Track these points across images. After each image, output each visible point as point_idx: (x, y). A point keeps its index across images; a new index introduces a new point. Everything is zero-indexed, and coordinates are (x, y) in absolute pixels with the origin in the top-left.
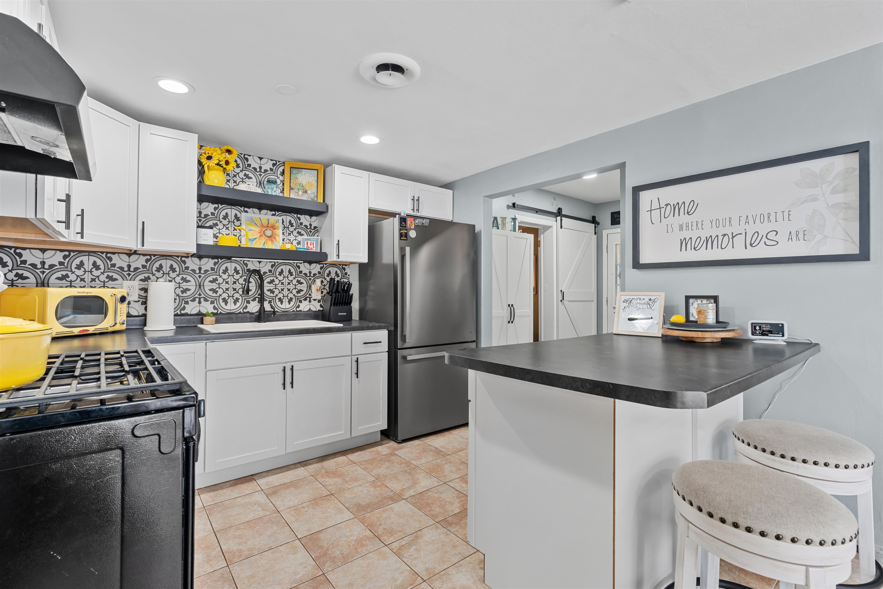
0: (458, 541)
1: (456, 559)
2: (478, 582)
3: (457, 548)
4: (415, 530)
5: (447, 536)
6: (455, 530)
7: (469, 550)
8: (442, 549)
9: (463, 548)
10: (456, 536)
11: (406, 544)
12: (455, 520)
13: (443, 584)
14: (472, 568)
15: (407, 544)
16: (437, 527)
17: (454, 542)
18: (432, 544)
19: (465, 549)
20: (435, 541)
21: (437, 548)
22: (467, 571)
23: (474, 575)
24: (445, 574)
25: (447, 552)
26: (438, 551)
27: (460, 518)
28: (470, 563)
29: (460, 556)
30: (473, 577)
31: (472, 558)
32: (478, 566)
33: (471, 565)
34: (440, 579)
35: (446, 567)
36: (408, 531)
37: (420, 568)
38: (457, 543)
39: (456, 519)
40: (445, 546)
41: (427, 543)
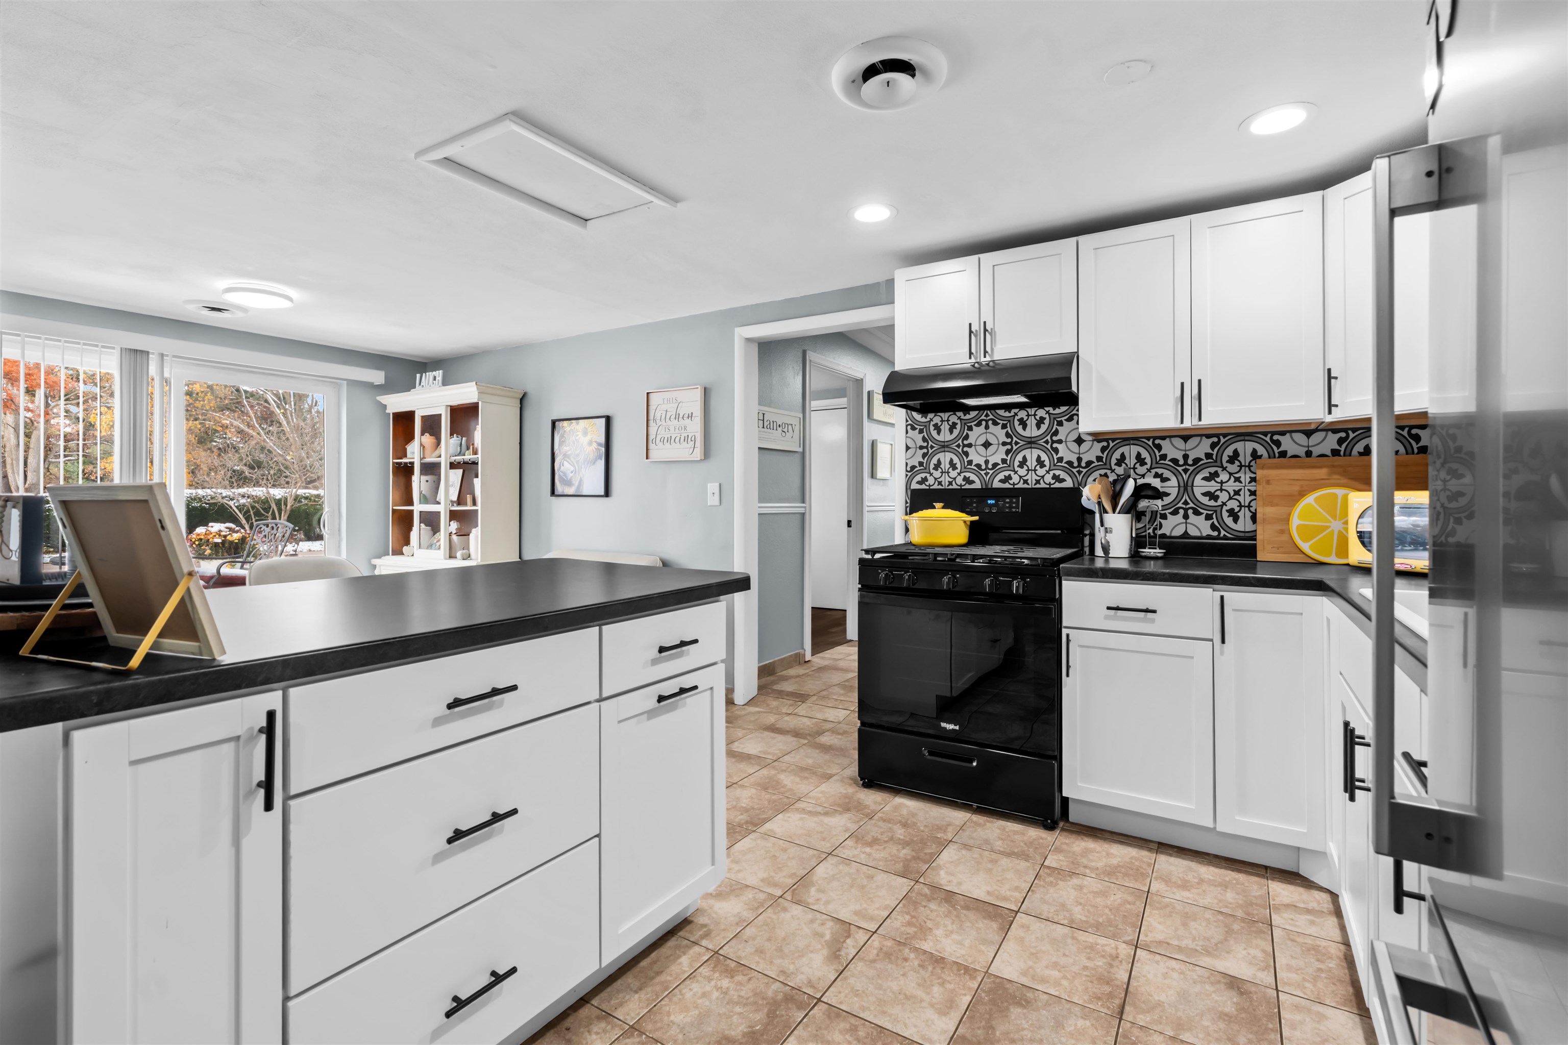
0: (758, 963)
1: (749, 931)
2: (706, 908)
3: (754, 950)
4: (849, 970)
5: (781, 969)
6: (773, 987)
7: (731, 950)
8: (778, 943)
9: (744, 951)
10: (765, 972)
11: (844, 942)
12: (783, 1013)
13: (754, 897)
14: (719, 923)
15: (842, 940)
16: (813, 987)
17: (764, 959)
18: (800, 949)
19: (739, 950)
20: (800, 956)
21: (788, 944)
22: (726, 918)
23: (714, 916)
24: (757, 909)
25: (769, 940)
26: (784, 939)
27: (775, 1022)
28: (724, 930)
29: (745, 937)
30: (716, 913)
31: (724, 938)
32: (711, 928)
33: (723, 927)
34: (761, 902)
35: (760, 918)
36: (858, 966)
37: (797, 910)
38: (757, 958)
39: (782, 1016)
40: (776, 950)
41: (811, 949)
